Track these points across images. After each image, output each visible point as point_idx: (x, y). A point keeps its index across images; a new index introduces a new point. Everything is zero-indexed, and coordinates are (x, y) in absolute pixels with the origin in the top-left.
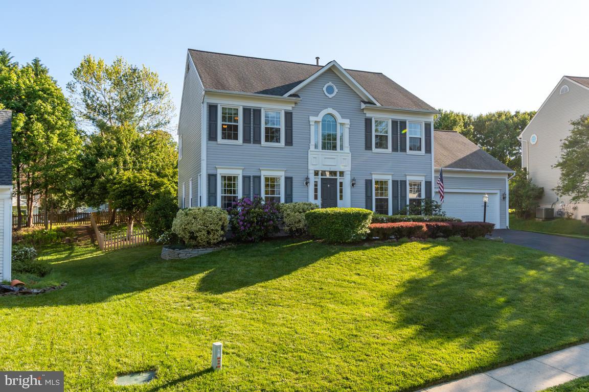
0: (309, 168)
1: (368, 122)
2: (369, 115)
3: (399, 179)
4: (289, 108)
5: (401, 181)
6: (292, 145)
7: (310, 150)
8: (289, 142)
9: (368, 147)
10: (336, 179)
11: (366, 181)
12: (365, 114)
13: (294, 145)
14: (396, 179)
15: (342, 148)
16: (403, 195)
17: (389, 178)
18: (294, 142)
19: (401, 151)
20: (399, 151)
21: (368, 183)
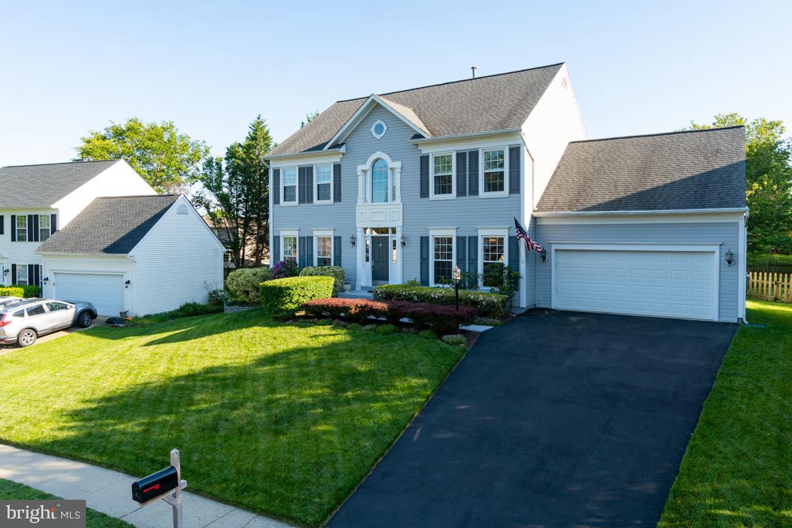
0: (357, 225)
1: (424, 160)
2: (425, 150)
3: (467, 234)
4: (337, 159)
5: (470, 238)
6: (340, 201)
7: (358, 204)
8: (338, 198)
9: (424, 193)
10: (388, 237)
11: (422, 238)
12: (421, 150)
13: (342, 200)
14: (462, 234)
15: (394, 199)
16: (473, 256)
17: (452, 234)
18: (342, 198)
19: (470, 195)
20: (467, 195)
21: (424, 241)
